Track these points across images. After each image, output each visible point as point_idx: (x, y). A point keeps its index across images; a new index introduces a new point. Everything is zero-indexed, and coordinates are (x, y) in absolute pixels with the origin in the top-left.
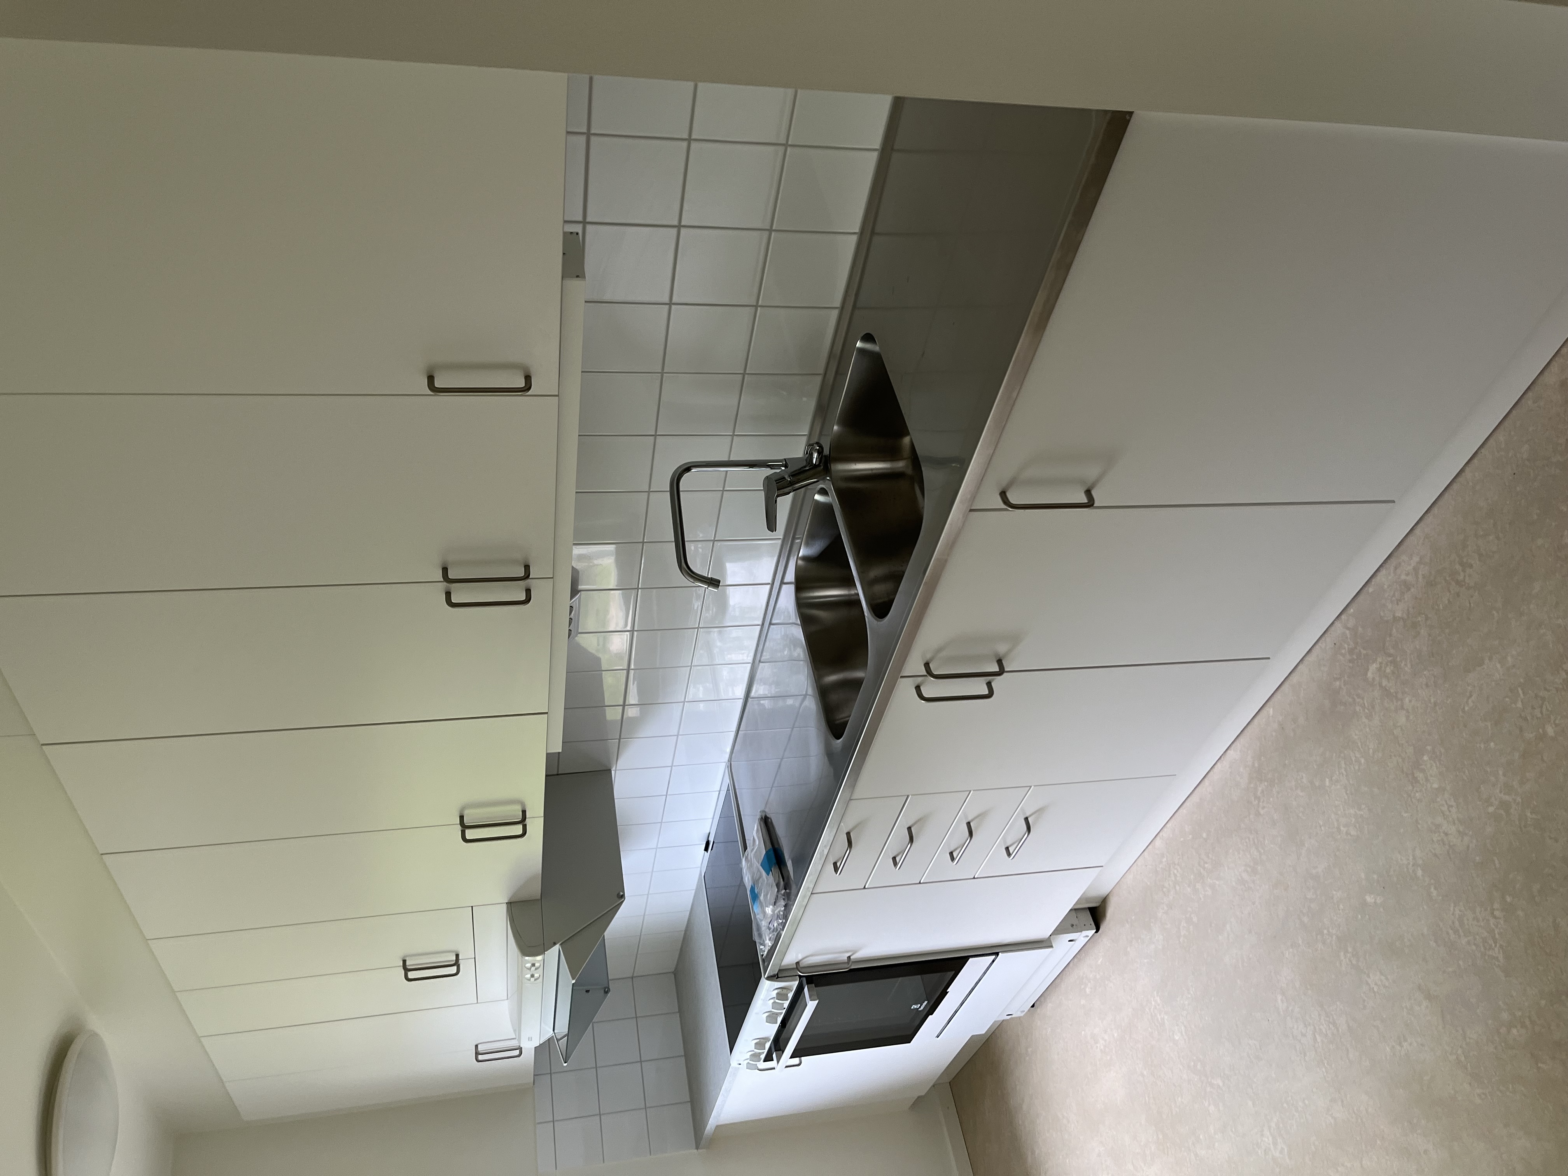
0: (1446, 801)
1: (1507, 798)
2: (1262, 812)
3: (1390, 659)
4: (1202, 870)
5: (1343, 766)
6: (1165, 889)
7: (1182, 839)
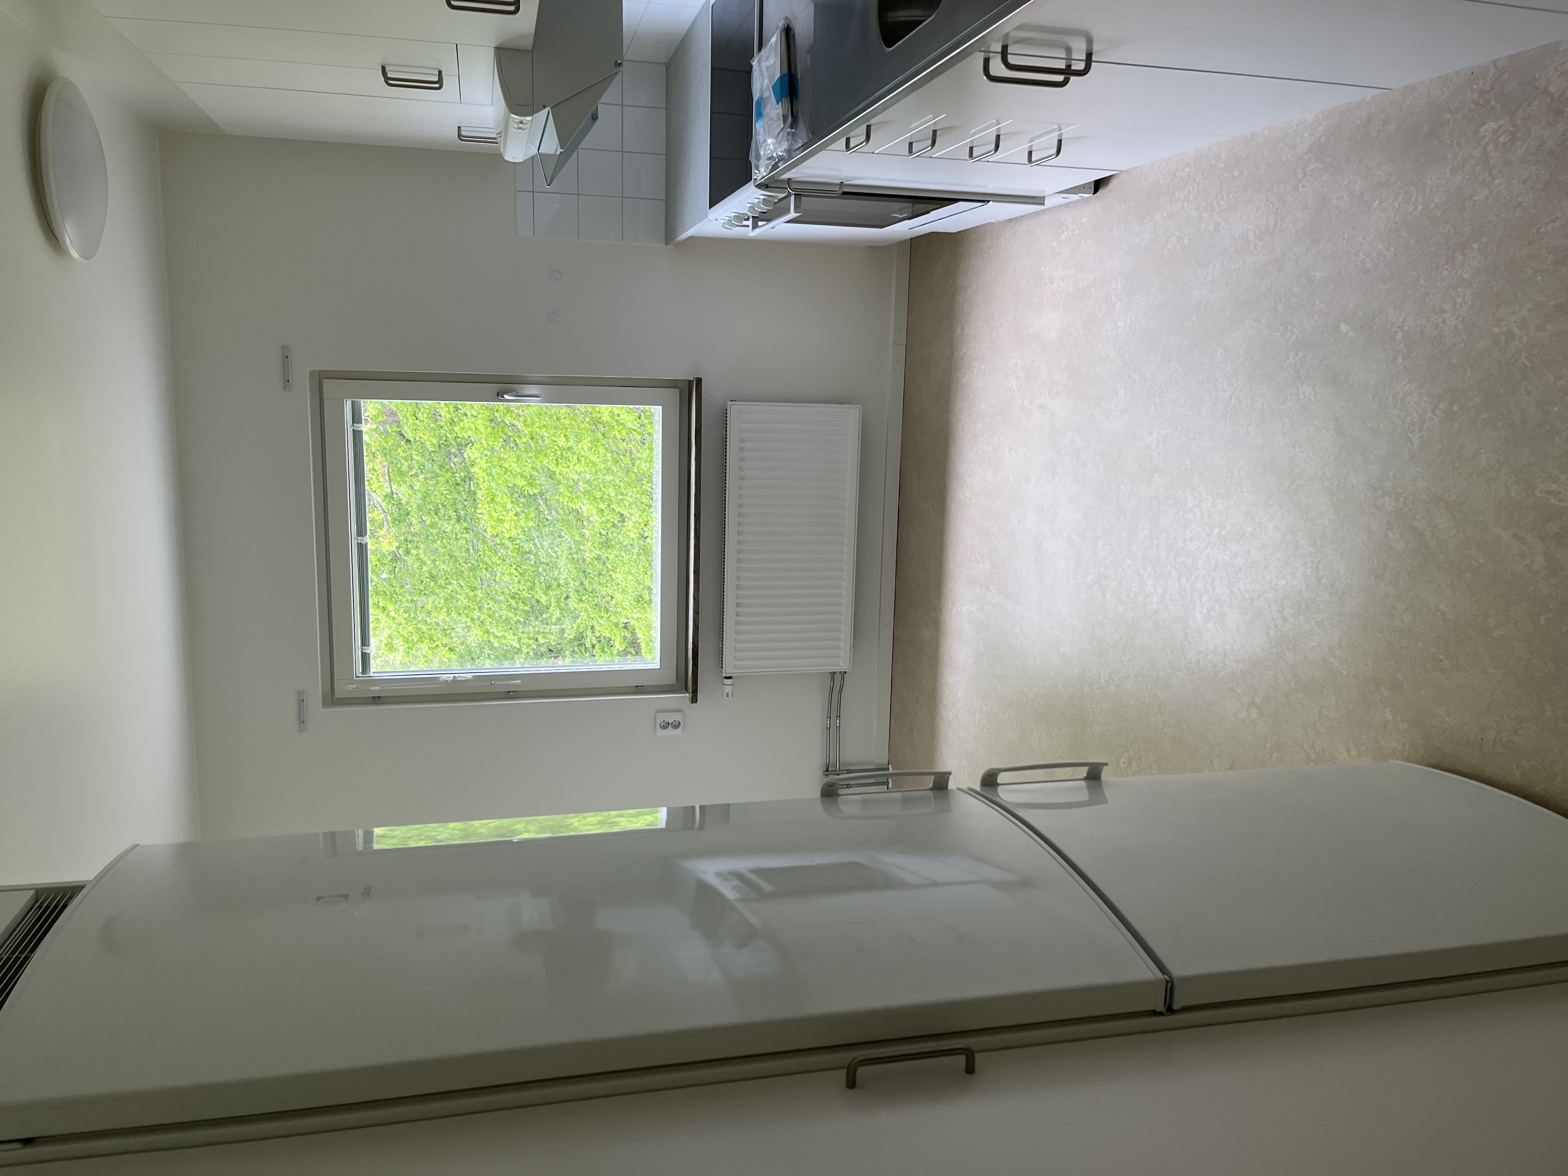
0: (1464, 296)
1: (1516, 330)
2: (1301, 189)
3: (1512, 129)
4: (1216, 204)
5: (1400, 200)
6: (1173, 198)
7: (1214, 162)
